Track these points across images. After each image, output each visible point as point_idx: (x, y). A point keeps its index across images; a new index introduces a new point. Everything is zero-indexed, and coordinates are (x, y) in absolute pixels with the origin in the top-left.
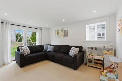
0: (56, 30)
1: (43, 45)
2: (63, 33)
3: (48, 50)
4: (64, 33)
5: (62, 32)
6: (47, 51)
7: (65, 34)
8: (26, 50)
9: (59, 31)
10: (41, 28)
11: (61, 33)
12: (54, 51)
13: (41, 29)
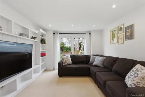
0: (111, 31)
1: (90, 56)
2: (122, 34)
3: (95, 63)
4: (124, 34)
5: (120, 32)
6: (93, 64)
7: (127, 34)
8: (66, 59)
9: (116, 31)
10: (90, 32)
11: (118, 35)
12: (103, 66)
13: (90, 34)
